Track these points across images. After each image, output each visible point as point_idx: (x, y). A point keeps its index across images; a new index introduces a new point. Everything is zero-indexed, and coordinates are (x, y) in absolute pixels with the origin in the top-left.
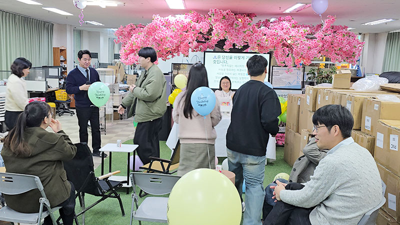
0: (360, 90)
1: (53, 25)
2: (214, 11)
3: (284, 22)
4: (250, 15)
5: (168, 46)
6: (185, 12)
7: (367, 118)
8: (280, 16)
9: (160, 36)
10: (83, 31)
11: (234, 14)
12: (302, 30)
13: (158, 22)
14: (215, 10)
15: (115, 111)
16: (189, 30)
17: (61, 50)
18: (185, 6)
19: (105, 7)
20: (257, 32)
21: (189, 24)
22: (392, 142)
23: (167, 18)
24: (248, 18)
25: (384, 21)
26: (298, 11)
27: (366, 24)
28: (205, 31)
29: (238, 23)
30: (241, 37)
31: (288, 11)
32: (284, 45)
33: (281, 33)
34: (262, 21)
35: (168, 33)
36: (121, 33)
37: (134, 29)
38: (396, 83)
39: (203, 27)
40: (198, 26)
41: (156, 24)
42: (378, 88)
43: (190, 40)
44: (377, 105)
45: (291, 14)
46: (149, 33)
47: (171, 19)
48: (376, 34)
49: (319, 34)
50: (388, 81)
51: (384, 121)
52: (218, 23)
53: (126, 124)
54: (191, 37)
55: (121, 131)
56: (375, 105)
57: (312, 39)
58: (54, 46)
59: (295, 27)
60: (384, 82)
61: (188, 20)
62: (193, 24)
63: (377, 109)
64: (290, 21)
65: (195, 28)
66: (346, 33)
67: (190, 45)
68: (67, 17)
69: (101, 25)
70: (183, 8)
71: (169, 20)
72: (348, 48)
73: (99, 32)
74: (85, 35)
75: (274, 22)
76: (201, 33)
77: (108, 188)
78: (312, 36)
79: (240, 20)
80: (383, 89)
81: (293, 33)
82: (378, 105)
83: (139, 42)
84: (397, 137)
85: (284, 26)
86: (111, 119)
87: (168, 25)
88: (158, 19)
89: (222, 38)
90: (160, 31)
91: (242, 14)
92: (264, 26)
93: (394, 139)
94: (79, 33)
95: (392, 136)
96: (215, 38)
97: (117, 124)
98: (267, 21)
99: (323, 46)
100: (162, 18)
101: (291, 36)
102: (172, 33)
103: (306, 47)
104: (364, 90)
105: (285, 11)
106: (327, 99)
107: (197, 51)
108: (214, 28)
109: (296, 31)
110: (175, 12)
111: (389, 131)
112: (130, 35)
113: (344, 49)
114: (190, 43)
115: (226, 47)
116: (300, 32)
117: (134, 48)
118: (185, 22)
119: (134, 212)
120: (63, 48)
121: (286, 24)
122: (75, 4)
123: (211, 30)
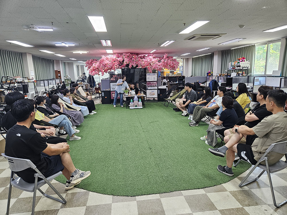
1: (54, 61)
8: (149, 54)
10: (66, 62)
13: (104, 58)
16: (115, 61)
18: (113, 52)
23: (107, 57)
24: (137, 56)
27: (182, 55)
28: (122, 61)
30: (135, 62)
31: (151, 52)
36: (88, 63)
43: (116, 64)
45: (153, 53)
46: (100, 63)
48: (188, 58)
49: (162, 60)
57: (160, 62)
58: (55, 70)
61: (115, 57)
64: (152, 56)
66: (172, 60)
68: (62, 57)
69: (75, 59)
72: (172, 65)
75: (147, 56)
76: (120, 62)
79: (134, 57)
85: (150, 58)
89: (128, 63)
90: (105, 61)
91: (134, 54)
96: (125, 63)
98: (144, 56)
109: (155, 59)
110: (109, 54)
112: (91, 64)
115: (130, 66)
117: (94, 69)
120: (59, 71)
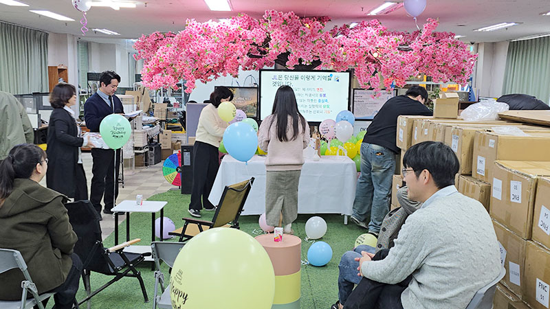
0: (471, 120)
1: (47, 35)
2: (270, 13)
3: (368, 28)
4: (322, 19)
5: (208, 63)
6: (231, 15)
7: (480, 158)
8: (364, 20)
9: (196, 48)
10: (90, 43)
11: (298, 18)
12: (393, 39)
13: (194, 29)
14: (273, 12)
15: (136, 154)
16: (237, 41)
17: (61, 70)
19: (118, 9)
20: (331, 42)
21: (237, 31)
22: (513, 191)
23: (206, 23)
24: (318, 22)
25: (504, 25)
26: (387, 13)
27: (480, 30)
28: (260, 41)
29: (304, 30)
30: (309, 48)
31: (373, 13)
32: (369, 59)
33: (363, 43)
34: (339, 28)
35: (208, 45)
36: (143, 46)
37: (162, 39)
38: (520, 109)
39: (256, 35)
40: (249, 34)
41: (191, 32)
42: (496, 116)
43: (239, 53)
44: (492, 141)
45: (377, 17)
46: (181, 45)
47: (213, 24)
48: (493, 43)
49: (416, 44)
50: (508, 107)
51: (501, 162)
52: (277, 30)
53: (153, 172)
54: (240, 50)
55: (146, 182)
56: (491, 140)
57: (406, 50)
58: (51, 63)
59: (383, 35)
60: (503, 108)
61: (236, 26)
62: (242, 31)
63: (493, 146)
64: (376, 26)
65: (246, 37)
66: (453, 43)
67: (239, 61)
68: (66, 23)
69: (116, 34)
70: (228, 9)
71: (209, 25)
72: (456, 62)
73: (114, 45)
74: (94, 48)
75: (355, 28)
76: (254, 44)
77: (123, 263)
78: (407, 47)
79: (308, 26)
80: (502, 118)
81: (381, 43)
82: (494, 141)
83: (168, 58)
84: (519, 185)
85: (368, 33)
86: (131, 166)
87: (207, 33)
88: (193, 25)
89: (283, 51)
90: (197, 42)
91: (311, 17)
92: (341, 33)
93: (516, 188)
94: (86, 46)
95: (513, 183)
96: (273, 50)
97: (140, 172)
98: (346, 26)
99: (421, 60)
100: (199, 23)
101: (377, 46)
102: (213, 44)
103: (398, 62)
104: (476, 119)
105: (369, 12)
106: (426, 134)
107: (249, 69)
108: (271, 37)
109: (385, 40)
110: (217, 15)
111: (509, 177)
112: (155, 47)
113: (450, 65)
114: (238, 58)
115: (290, 63)
116: (390, 41)
117: (161, 67)
118: (231, 29)
119: (158, 297)
120: (62, 67)
121: (371, 31)
122: (74, 4)
123: (268, 39)
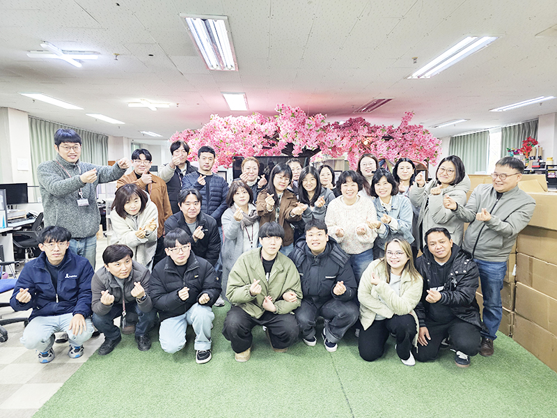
9: (219, 137)
14: (283, 105)
16: (253, 132)
18: (248, 107)
19: (155, 110)
21: (253, 124)
23: (227, 118)
28: (271, 134)
30: (314, 136)
39: (268, 128)
40: (263, 128)
41: (214, 124)
52: (286, 122)
54: (255, 140)
62: (257, 126)
65: (260, 130)
70: (244, 108)
71: (230, 120)
76: (266, 137)
88: (216, 119)
100: (222, 118)
108: (281, 129)
114: (254, 146)
115: (295, 152)
118: (248, 123)
123: (277, 132)
